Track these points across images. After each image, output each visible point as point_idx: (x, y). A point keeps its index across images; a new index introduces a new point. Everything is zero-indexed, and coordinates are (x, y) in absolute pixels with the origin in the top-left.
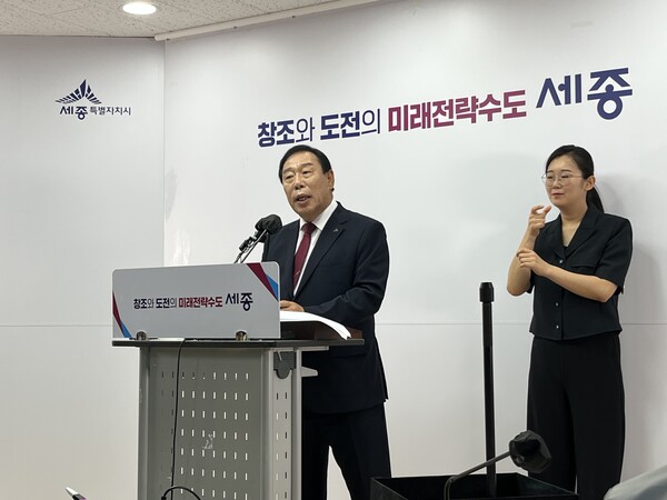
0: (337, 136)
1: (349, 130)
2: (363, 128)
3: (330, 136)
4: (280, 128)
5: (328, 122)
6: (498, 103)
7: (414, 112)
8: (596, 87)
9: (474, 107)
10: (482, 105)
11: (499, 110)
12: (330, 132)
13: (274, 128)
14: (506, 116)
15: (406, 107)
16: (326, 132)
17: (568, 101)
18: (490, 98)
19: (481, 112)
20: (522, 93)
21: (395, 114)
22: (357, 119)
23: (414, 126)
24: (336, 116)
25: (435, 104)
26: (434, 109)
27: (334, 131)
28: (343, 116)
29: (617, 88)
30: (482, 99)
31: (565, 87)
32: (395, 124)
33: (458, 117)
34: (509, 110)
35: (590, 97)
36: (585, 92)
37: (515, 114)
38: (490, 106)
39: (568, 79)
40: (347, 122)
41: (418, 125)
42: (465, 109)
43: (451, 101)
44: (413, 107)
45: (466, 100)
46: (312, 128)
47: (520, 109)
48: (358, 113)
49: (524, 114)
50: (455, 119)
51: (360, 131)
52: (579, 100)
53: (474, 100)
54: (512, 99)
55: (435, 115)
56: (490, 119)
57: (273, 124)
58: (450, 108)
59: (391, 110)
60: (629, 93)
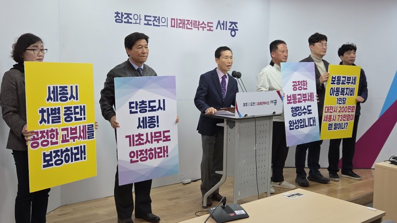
0: (151, 25)
1: (156, 23)
2: (161, 24)
3: (148, 24)
4: (125, 16)
5: (147, 18)
6: (205, 25)
7: (180, 22)
8: (230, 26)
9: (199, 25)
10: (201, 24)
11: (206, 27)
12: (148, 22)
13: (122, 15)
14: (208, 30)
15: (177, 19)
16: (146, 22)
17: (224, 29)
18: (203, 23)
19: (201, 27)
20: (212, 23)
21: (173, 21)
22: (159, 19)
23: (180, 27)
24: (151, 17)
25: (187, 20)
26: (186, 22)
27: (150, 23)
28: (153, 17)
29: (235, 28)
30: (201, 23)
31: (223, 24)
32: (173, 25)
33: (194, 27)
34: (208, 28)
35: (229, 29)
36: (228, 27)
37: (210, 30)
38: (203, 25)
39: (224, 21)
40: (155, 20)
41: (181, 27)
42: (196, 24)
43: (192, 21)
44: (179, 20)
45: (196, 21)
46: (140, 19)
47: (212, 29)
48: (159, 17)
49: (212, 30)
50: (193, 27)
51: (160, 24)
52: (226, 29)
53: (199, 22)
54: (209, 25)
55: (187, 24)
56: (203, 30)
57: (122, 13)
58: (191, 23)
59: (172, 19)
60: (237, 30)
